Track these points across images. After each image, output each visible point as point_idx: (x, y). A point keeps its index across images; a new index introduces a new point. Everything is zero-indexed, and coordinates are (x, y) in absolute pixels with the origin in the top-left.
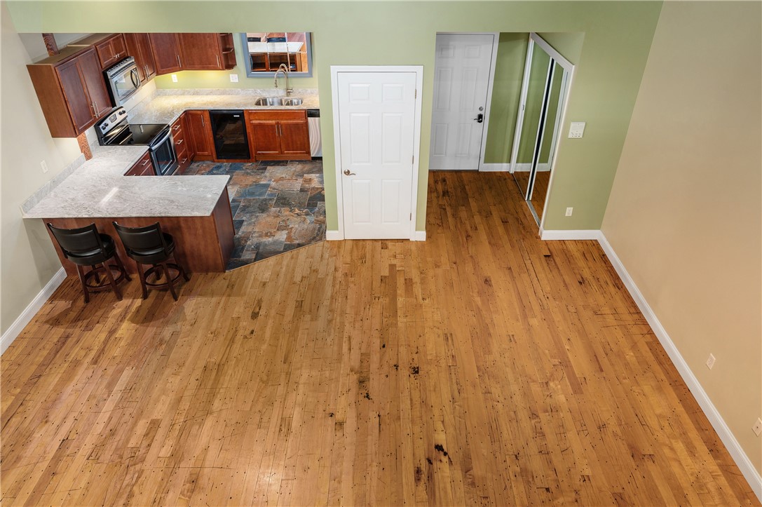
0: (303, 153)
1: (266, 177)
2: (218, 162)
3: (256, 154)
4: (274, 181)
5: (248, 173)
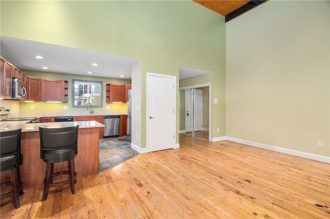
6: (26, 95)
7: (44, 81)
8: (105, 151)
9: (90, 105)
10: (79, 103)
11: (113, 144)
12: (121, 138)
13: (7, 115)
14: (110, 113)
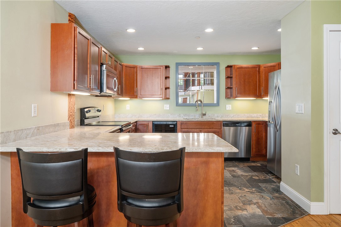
6: (118, 88)
7: (140, 68)
8: (229, 189)
9: (199, 102)
10: (185, 100)
11: (242, 175)
12: (253, 164)
13: (98, 117)
14: (232, 116)
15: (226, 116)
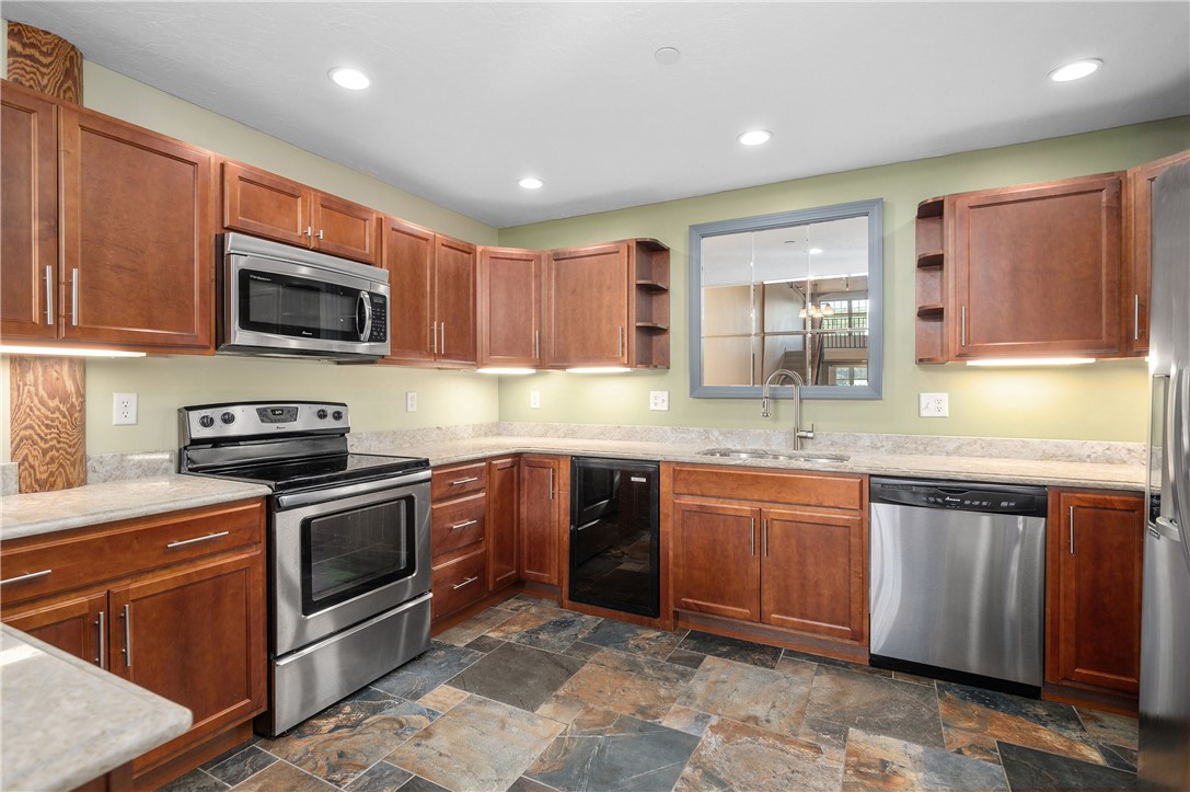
0: (841, 634)
1: (690, 696)
2: (573, 609)
3: (677, 603)
4: (715, 729)
5: (634, 667)
7: (551, 259)
14: (951, 446)
15: (921, 448)
